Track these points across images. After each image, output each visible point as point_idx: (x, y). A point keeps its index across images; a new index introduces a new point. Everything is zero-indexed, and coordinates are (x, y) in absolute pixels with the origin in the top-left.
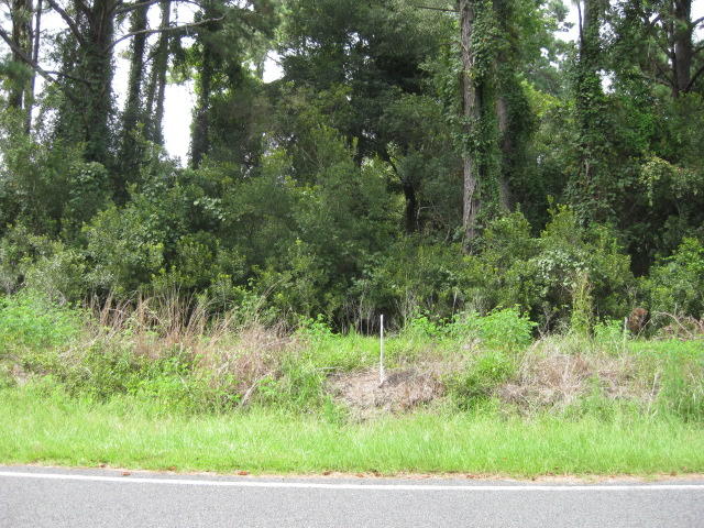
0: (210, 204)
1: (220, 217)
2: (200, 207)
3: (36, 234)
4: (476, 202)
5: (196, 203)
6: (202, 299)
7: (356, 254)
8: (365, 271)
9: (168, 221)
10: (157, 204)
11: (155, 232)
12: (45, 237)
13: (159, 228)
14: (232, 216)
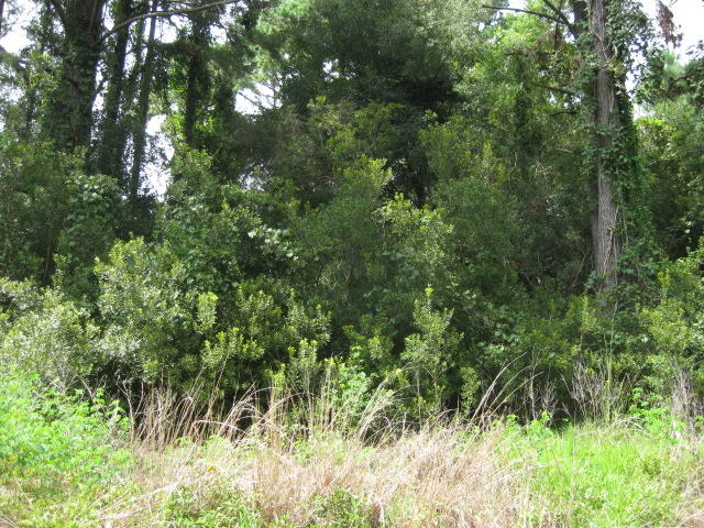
0: (273, 236)
1: (290, 255)
2: (259, 240)
3: (12, 279)
4: (619, 239)
5: (251, 234)
6: (278, 378)
7: (481, 309)
8: (497, 334)
9: (213, 260)
10: (197, 235)
11: (199, 276)
12: (28, 284)
13: (204, 270)
14: (307, 254)
